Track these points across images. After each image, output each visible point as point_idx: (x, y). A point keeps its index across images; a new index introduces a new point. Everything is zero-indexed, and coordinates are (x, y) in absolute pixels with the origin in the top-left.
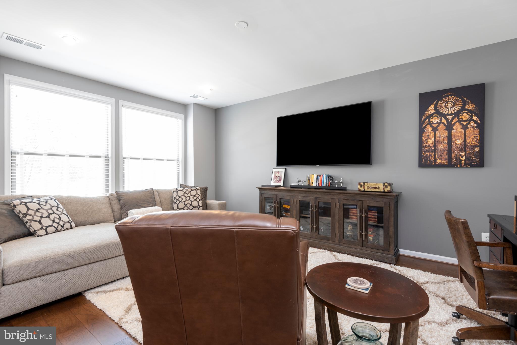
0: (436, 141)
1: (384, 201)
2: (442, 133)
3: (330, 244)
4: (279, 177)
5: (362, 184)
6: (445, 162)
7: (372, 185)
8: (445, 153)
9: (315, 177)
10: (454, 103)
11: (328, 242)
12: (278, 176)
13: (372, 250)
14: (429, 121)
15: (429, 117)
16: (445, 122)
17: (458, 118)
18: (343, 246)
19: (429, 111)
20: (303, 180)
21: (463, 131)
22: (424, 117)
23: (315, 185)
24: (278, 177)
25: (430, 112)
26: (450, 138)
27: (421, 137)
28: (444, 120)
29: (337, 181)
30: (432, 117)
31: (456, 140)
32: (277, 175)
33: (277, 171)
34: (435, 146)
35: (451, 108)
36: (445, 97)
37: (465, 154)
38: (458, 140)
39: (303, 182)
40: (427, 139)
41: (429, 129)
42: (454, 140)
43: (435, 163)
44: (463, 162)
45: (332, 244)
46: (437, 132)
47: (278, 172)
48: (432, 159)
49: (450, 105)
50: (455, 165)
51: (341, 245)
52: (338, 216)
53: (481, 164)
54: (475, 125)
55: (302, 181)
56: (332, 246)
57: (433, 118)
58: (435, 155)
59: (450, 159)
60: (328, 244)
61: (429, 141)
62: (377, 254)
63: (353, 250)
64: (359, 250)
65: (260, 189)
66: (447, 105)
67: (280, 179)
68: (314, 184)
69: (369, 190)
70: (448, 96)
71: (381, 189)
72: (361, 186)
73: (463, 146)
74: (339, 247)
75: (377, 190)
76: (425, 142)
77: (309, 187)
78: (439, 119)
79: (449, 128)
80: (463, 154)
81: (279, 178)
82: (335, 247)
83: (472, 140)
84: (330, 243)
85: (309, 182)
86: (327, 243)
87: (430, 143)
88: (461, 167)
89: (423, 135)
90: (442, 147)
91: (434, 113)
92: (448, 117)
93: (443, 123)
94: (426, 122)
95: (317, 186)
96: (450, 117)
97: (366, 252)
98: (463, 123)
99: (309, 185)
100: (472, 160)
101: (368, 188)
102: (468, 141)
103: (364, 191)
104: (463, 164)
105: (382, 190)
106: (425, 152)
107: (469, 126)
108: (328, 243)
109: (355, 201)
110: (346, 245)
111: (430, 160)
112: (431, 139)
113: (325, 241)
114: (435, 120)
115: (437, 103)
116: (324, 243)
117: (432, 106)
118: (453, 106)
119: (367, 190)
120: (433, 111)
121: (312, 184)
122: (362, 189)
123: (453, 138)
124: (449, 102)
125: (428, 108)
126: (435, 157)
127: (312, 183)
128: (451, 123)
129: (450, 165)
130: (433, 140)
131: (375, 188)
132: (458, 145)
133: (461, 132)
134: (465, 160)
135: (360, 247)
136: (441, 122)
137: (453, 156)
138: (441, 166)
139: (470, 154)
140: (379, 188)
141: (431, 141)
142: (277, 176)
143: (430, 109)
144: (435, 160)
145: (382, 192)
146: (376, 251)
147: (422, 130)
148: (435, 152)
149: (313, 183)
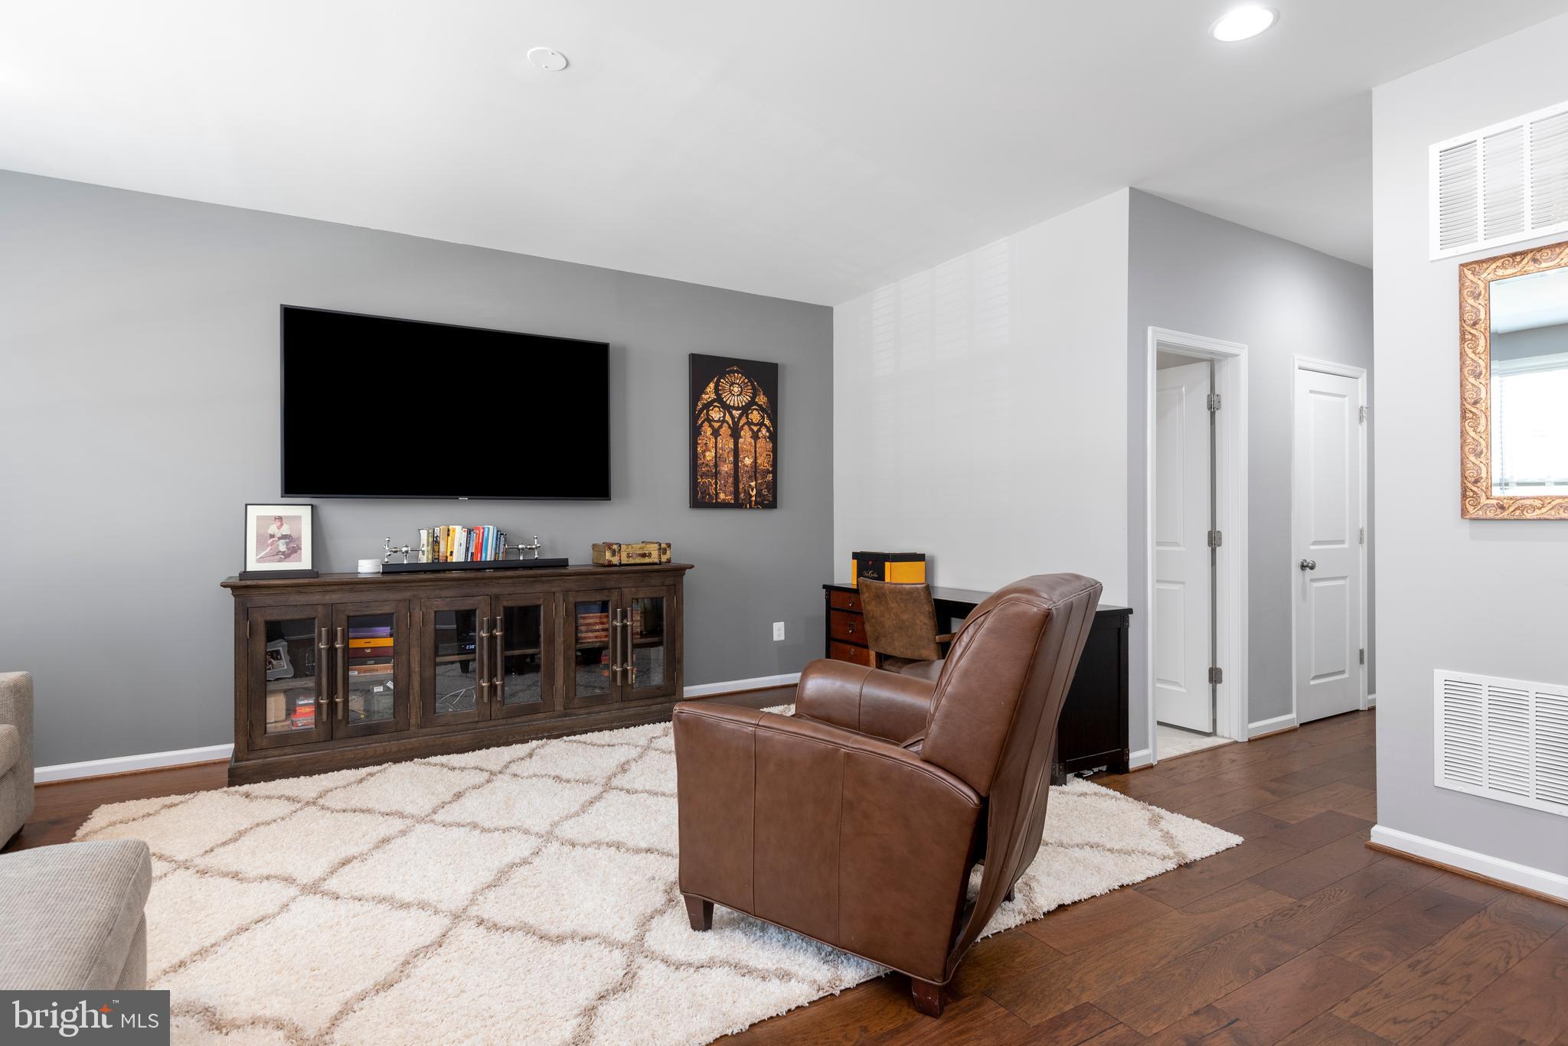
0: (718, 455)
1: (666, 583)
2: (726, 443)
3: (538, 722)
4: (284, 537)
5: (615, 547)
6: (730, 498)
7: (637, 549)
8: (731, 480)
9: (459, 534)
10: (741, 387)
11: (535, 717)
12: (280, 536)
13: (641, 703)
14: (708, 414)
15: (708, 406)
16: (731, 422)
17: (747, 418)
18: (575, 715)
19: (708, 394)
20: (406, 546)
21: (753, 441)
22: (700, 405)
23: (462, 559)
24: (279, 539)
25: (708, 396)
26: (736, 451)
27: (694, 444)
28: (728, 418)
29: (522, 544)
30: (711, 408)
31: (744, 458)
32: (273, 529)
33: (272, 516)
34: (716, 466)
35: (738, 395)
36: (729, 373)
37: (756, 485)
38: (747, 459)
39: (407, 552)
40: (705, 451)
41: (707, 430)
42: (741, 456)
43: (716, 500)
44: (754, 498)
45: (545, 718)
46: (718, 438)
47: (280, 518)
48: (712, 491)
49: (736, 389)
50: (743, 504)
51: (570, 715)
52: (562, 639)
53: (772, 505)
54: (768, 434)
55: (404, 549)
56: (548, 725)
57: (712, 410)
58: (716, 483)
59: (736, 493)
60: (534, 723)
61: (707, 454)
62: (655, 708)
63: (602, 715)
64: (615, 713)
65: (235, 588)
66: (732, 388)
67: (291, 545)
68: (458, 557)
69: (631, 561)
70: (734, 372)
71: (655, 558)
72: (614, 553)
73: (753, 470)
74: (567, 721)
75: (647, 560)
76: (702, 457)
77: (439, 568)
78: (722, 415)
79: (736, 434)
80: (753, 484)
81: (287, 544)
82: (556, 724)
83: (764, 462)
84: (539, 720)
85: (439, 552)
86: (530, 721)
87: (708, 458)
88: (751, 507)
89: (699, 442)
90: (726, 468)
91: (714, 401)
92: (734, 412)
93: (728, 423)
94: (702, 415)
95: (469, 560)
96: (736, 413)
97: (632, 711)
98: (753, 427)
99: (437, 561)
100: (764, 495)
101: (628, 556)
102: (759, 461)
103: (621, 565)
104: (753, 503)
105: (656, 560)
106: (701, 477)
107: (760, 435)
108: (534, 721)
109: (606, 591)
110: (583, 711)
111: (709, 494)
112: (710, 451)
113: (524, 718)
114: (716, 414)
115: (718, 381)
116: (522, 724)
117: (712, 385)
118: (741, 394)
119: (626, 562)
120: (713, 396)
121: (449, 557)
122: (615, 560)
123: (740, 453)
124: (734, 383)
125: (705, 388)
126: (716, 487)
127: (448, 554)
128: (738, 425)
129: (737, 505)
130: (714, 455)
131: (644, 555)
132: (747, 466)
133: (750, 443)
134: (756, 495)
135: (616, 705)
136: (724, 421)
137: (741, 487)
138: (725, 505)
139: (761, 484)
140: (650, 555)
141: (710, 455)
142: (272, 536)
143: (708, 390)
144: (717, 494)
145: (656, 564)
146: (649, 702)
147: (695, 432)
148: (716, 479)
149: (452, 553)
